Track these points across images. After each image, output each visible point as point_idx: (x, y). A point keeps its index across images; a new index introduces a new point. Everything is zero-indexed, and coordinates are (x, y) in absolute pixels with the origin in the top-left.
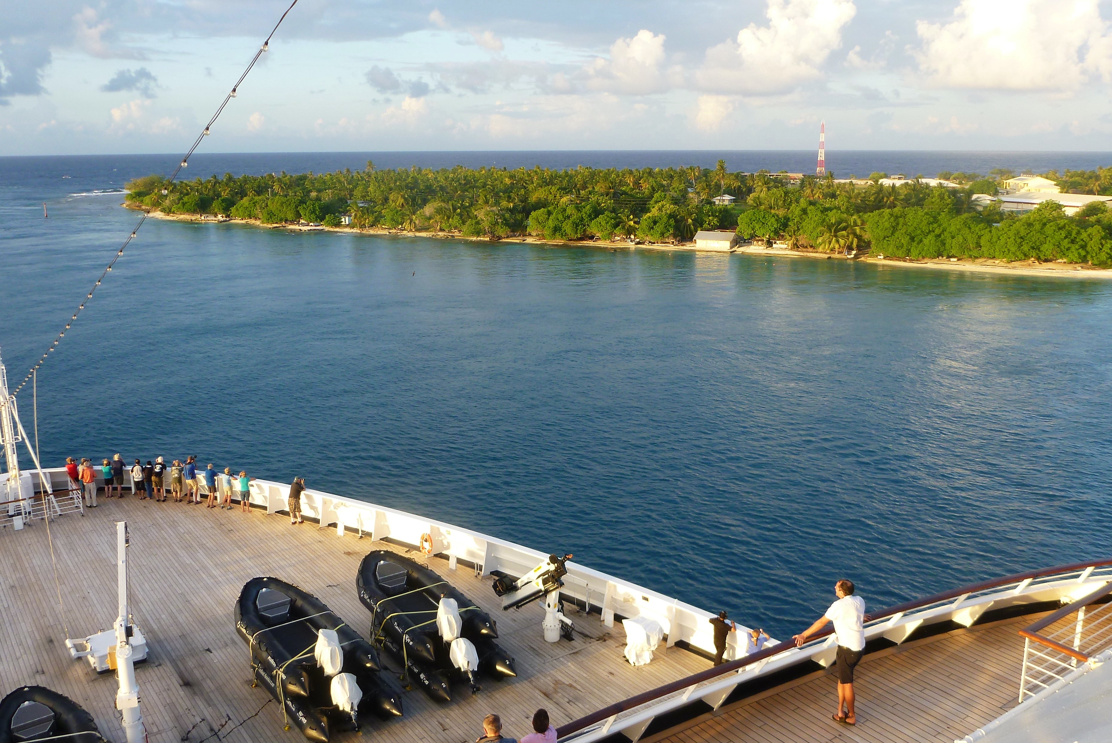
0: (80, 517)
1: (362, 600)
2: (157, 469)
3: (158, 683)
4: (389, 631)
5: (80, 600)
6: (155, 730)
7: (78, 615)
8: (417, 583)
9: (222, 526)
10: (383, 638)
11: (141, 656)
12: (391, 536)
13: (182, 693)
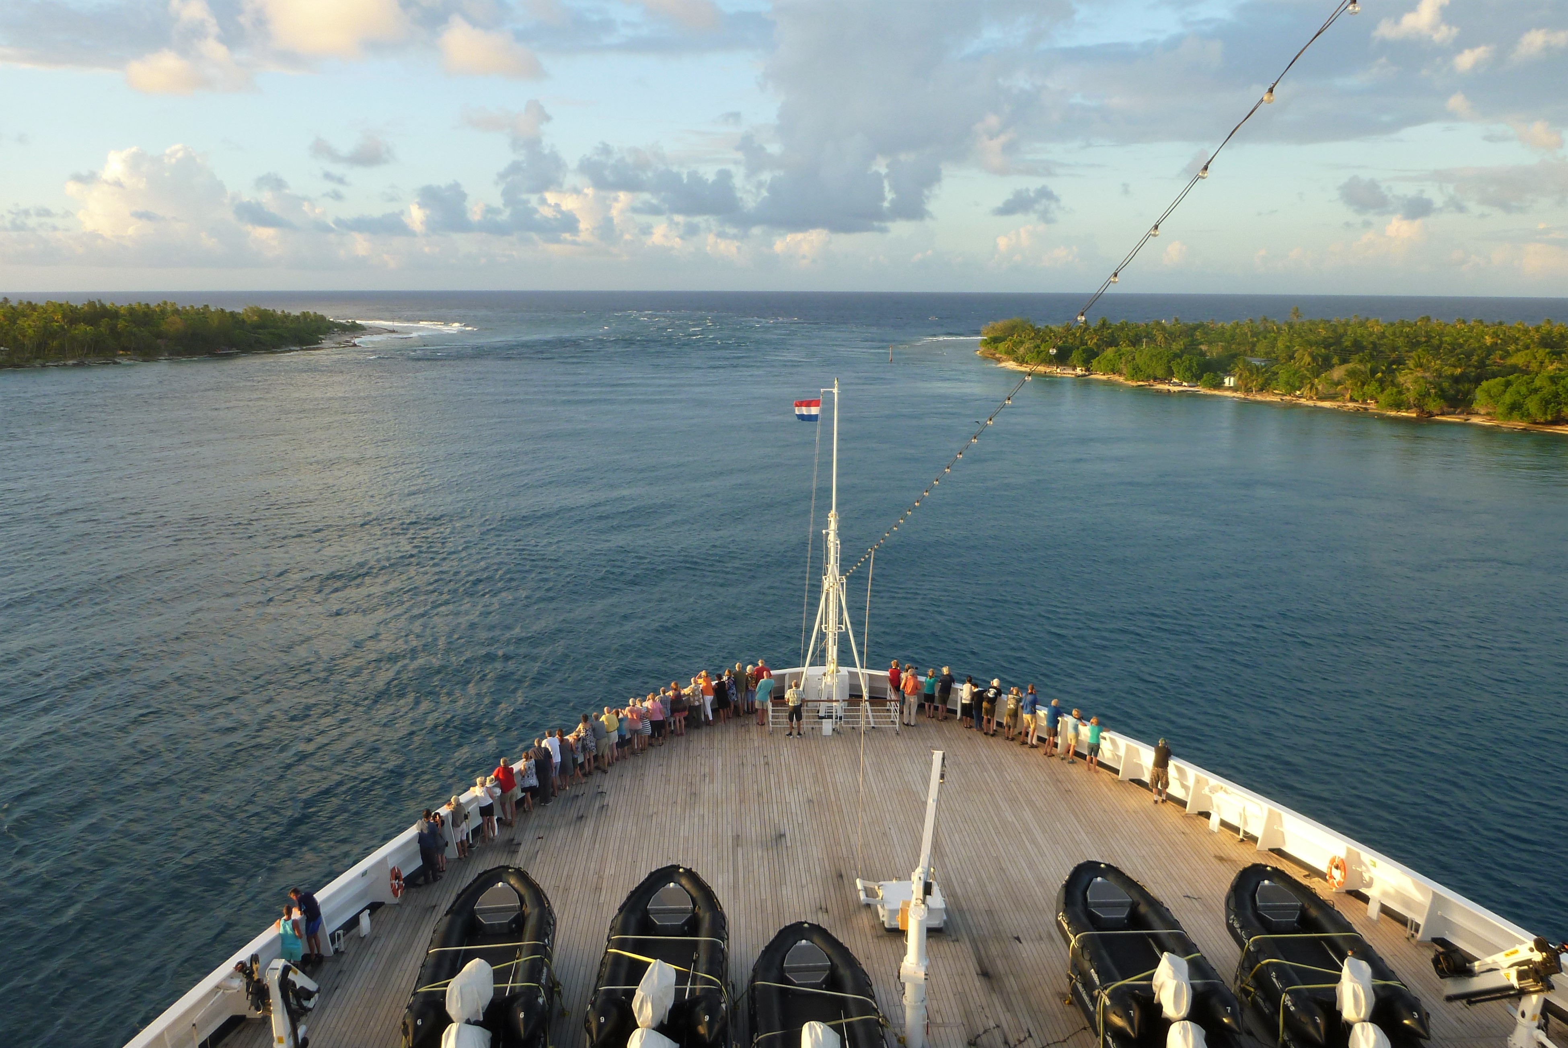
0: (894, 734)
1: (1231, 928)
2: (991, 693)
3: (951, 961)
4: (1262, 980)
5: (880, 835)
6: (939, 1020)
7: (875, 852)
8: (1316, 927)
9: (1059, 784)
10: (1252, 990)
11: (937, 922)
12: (1287, 849)
13: (978, 984)
